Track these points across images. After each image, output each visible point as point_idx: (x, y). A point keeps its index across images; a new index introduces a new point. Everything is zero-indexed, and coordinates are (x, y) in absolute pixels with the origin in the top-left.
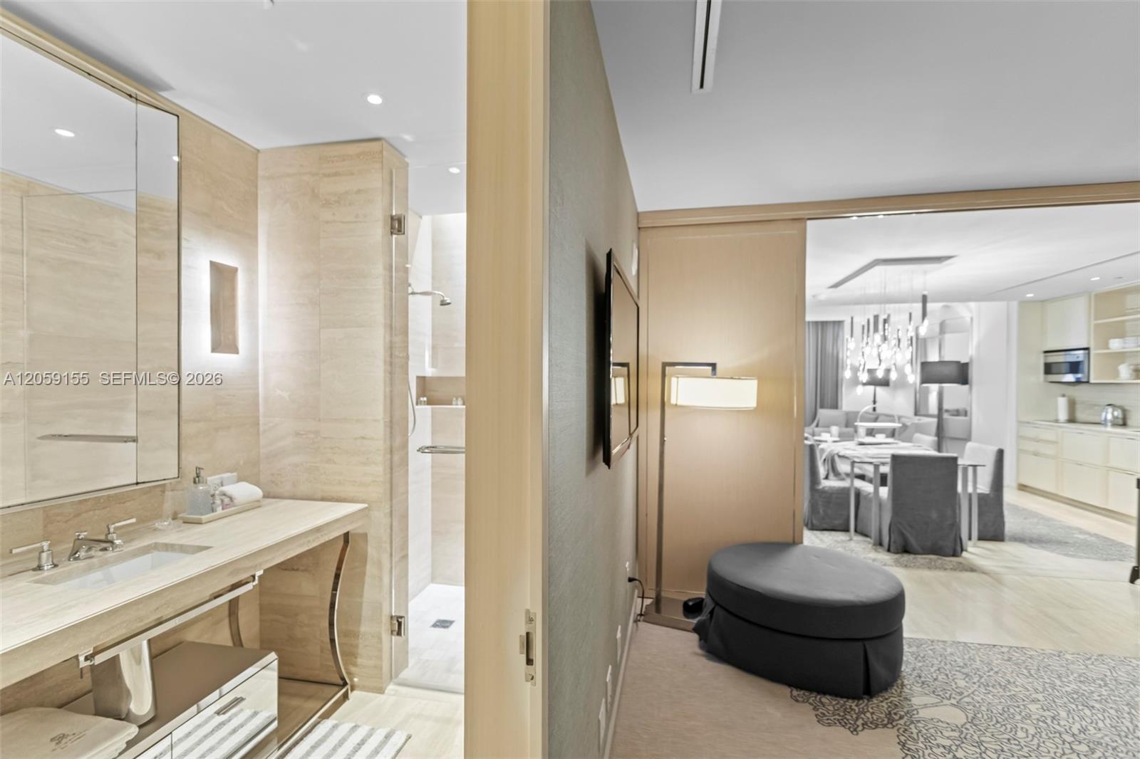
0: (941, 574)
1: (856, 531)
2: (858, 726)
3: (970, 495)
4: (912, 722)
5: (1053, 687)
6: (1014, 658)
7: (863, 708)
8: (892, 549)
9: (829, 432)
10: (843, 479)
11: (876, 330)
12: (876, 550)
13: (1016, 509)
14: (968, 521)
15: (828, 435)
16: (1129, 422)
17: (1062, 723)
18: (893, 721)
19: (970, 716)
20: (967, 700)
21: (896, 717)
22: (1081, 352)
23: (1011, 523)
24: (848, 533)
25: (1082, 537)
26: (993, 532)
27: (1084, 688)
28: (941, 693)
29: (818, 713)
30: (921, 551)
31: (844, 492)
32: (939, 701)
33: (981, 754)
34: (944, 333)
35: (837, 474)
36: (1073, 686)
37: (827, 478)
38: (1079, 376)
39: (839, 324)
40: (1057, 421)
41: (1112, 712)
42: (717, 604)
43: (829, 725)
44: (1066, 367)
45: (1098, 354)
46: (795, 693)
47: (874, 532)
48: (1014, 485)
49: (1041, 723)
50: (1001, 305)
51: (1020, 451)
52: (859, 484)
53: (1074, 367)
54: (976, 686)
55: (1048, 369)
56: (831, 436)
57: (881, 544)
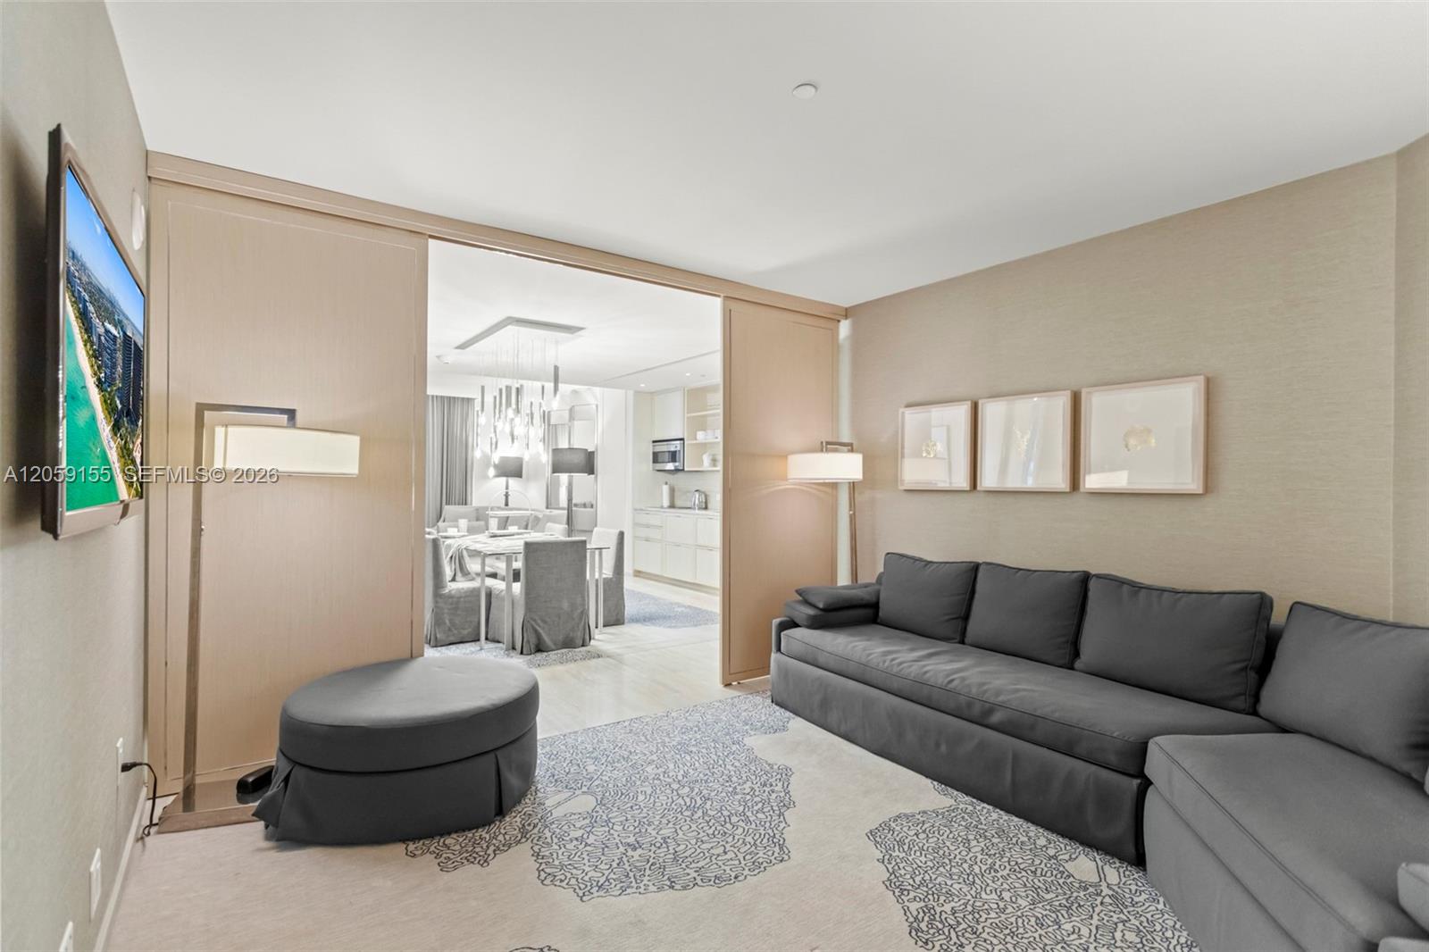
0: (572, 666)
1: (487, 639)
2: (489, 855)
3: (597, 580)
4: (546, 827)
5: (663, 743)
6: (634, 729)
7: (495, 833)
8: (525, 652)
9: (457, 527)
10: (473, 579)
11: (509, 404)
12: (508, 655)
13: (633, 593)
14: (595, 608)
15: (456, 530)
16: (709, 506)
17: (671, 774)
18: (527, 833)
19: (599, 798)
20: (596, 783)
21: (530, 828)
22: (678, 442)
23: (630, 608)
24: (478, 643)
25: (680, 610)
26: (615, 618)
27: (685, 737)
28: (573, 785)
29: (442, 859)
30: (553, 647)
31: (475, 593)
32: (570, 794)
33: (609, 831)
34: (574, 419)
35: (465, 573)
36: (678, 739)
37: (454, 580)
38: (677, 464)
39: (469, 401)
40: (662, 507)
41: (704, 751)
42: (295, 763)
43: (455, 868)
44: (667, 456)
45: (692, 444)
46: (411, 847)
47: (506, 638)
48: (631, 572)
49: (656, 782)
50: (620, 393)
51: (635, 537)
52: (490, 582)
53: (673, 456)
54: (603, 767)
55: (656, 458)
56: (459, 531)
57: (514, 648)
